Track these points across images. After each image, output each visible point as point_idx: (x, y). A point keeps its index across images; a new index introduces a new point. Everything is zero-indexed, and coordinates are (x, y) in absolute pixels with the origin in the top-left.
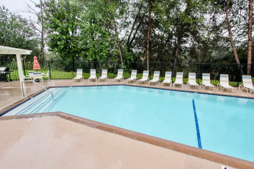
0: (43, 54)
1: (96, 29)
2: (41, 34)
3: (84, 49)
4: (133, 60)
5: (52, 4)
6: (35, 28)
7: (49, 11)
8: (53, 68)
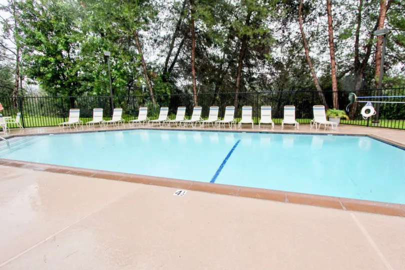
0: (22, 91)
1: (104, 45)
2: (15, 58)
3: (88, 78)
4: (169, 94)
5: (29, 5)
6: (4, 47)
7: (24, 17)
8: (38, 113)
